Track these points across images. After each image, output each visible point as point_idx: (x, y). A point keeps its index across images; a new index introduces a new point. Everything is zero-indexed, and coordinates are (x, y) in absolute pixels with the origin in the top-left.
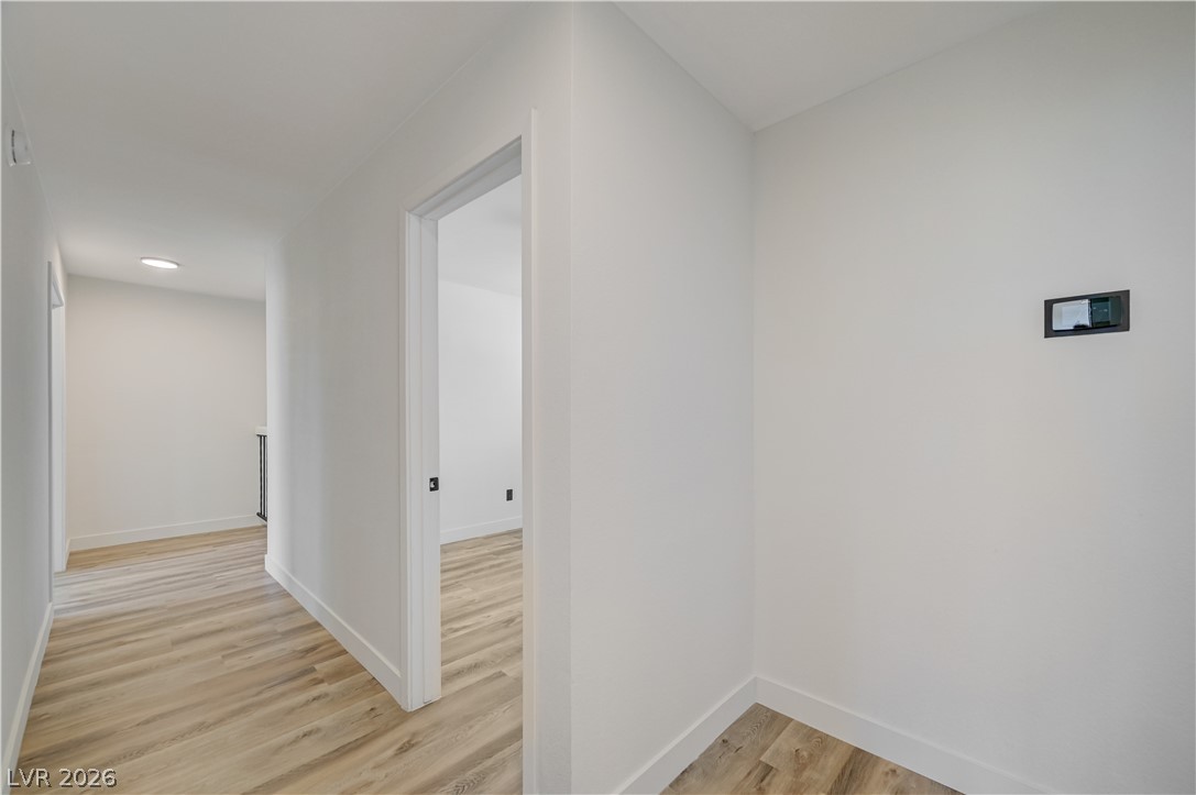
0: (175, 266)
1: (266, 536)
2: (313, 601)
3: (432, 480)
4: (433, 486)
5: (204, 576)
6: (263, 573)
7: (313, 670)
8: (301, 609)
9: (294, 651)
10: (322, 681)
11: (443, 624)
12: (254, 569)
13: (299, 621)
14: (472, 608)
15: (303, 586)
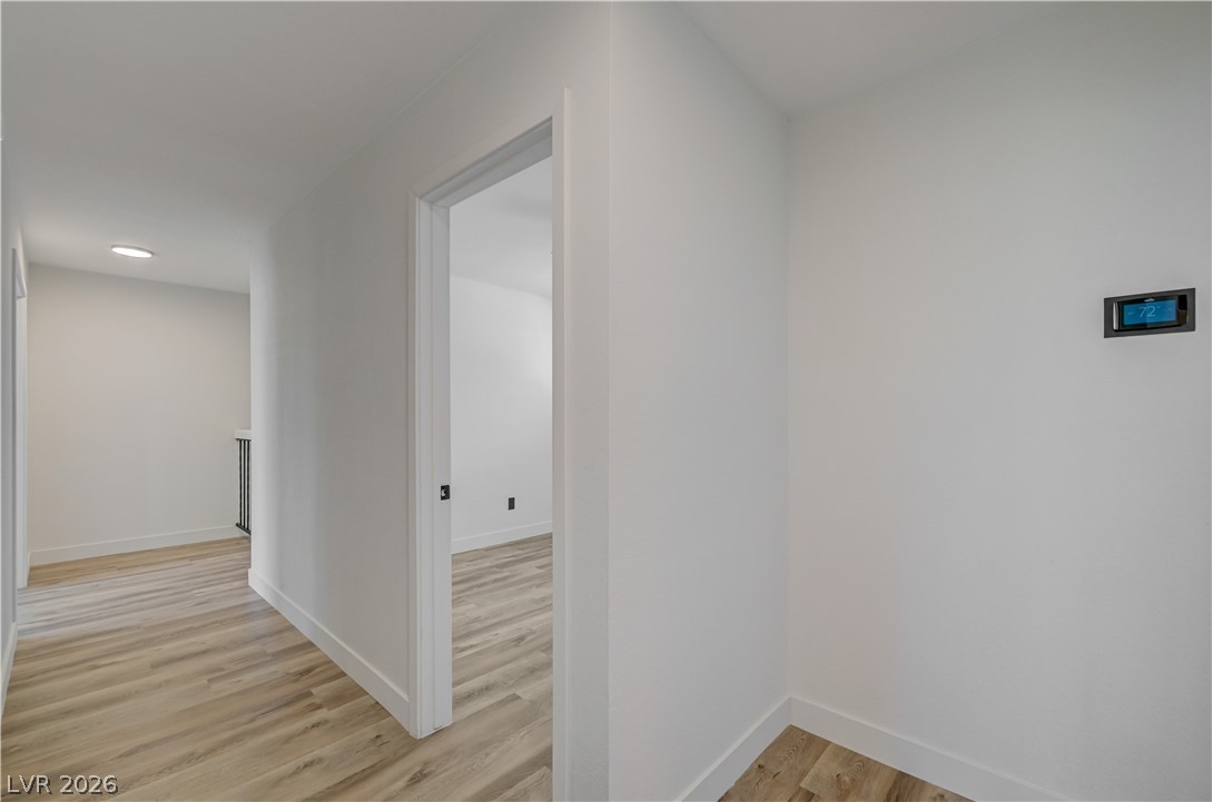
0: (149, 255)
1: (249, 548)
2: (305, 618)
3: (443, 488)
4: (444, 495)
5: (182, 592)
6: (247, 590)
7: (310, 694)
8: (291, 628)
9: (288, 674)
10: (319, 707)
11: (454, 640)
12: (236, 584)
13: (289, 641)
14: (478, 626)
15: (293, 603)
